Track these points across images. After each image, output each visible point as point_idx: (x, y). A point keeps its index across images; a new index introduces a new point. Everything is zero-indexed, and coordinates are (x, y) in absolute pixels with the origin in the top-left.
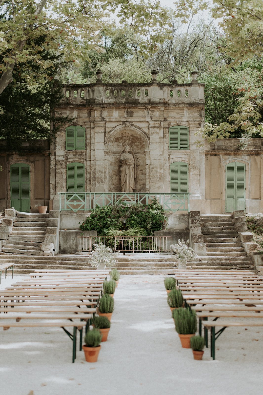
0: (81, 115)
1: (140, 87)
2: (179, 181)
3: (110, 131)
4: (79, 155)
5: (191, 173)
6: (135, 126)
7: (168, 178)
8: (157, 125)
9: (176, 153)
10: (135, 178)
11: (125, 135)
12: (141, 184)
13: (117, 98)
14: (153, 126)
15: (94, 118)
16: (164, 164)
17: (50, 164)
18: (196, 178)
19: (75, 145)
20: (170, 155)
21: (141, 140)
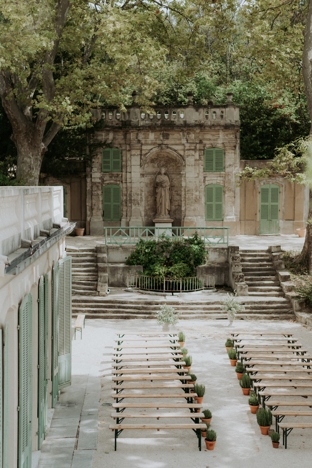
0: (117, 137)
1: (176, 109)
2: (214, 203)
3: (146, 154)
4: (115, 177)
5: (226, 195)
6: (171, 148)
7: (203, 200)
8: (193, 148)
9: (211, 175)
10: (170, 200)
11: (160, 156)
12: (176, 205)
13: (153, 120)
14: (188, 148)
15: (130, 141)
16: (199, 186)
17: (86, 186)
18: (231, 200)
19: (110, 167)
20: (205, 177)
21: (176, 162)
